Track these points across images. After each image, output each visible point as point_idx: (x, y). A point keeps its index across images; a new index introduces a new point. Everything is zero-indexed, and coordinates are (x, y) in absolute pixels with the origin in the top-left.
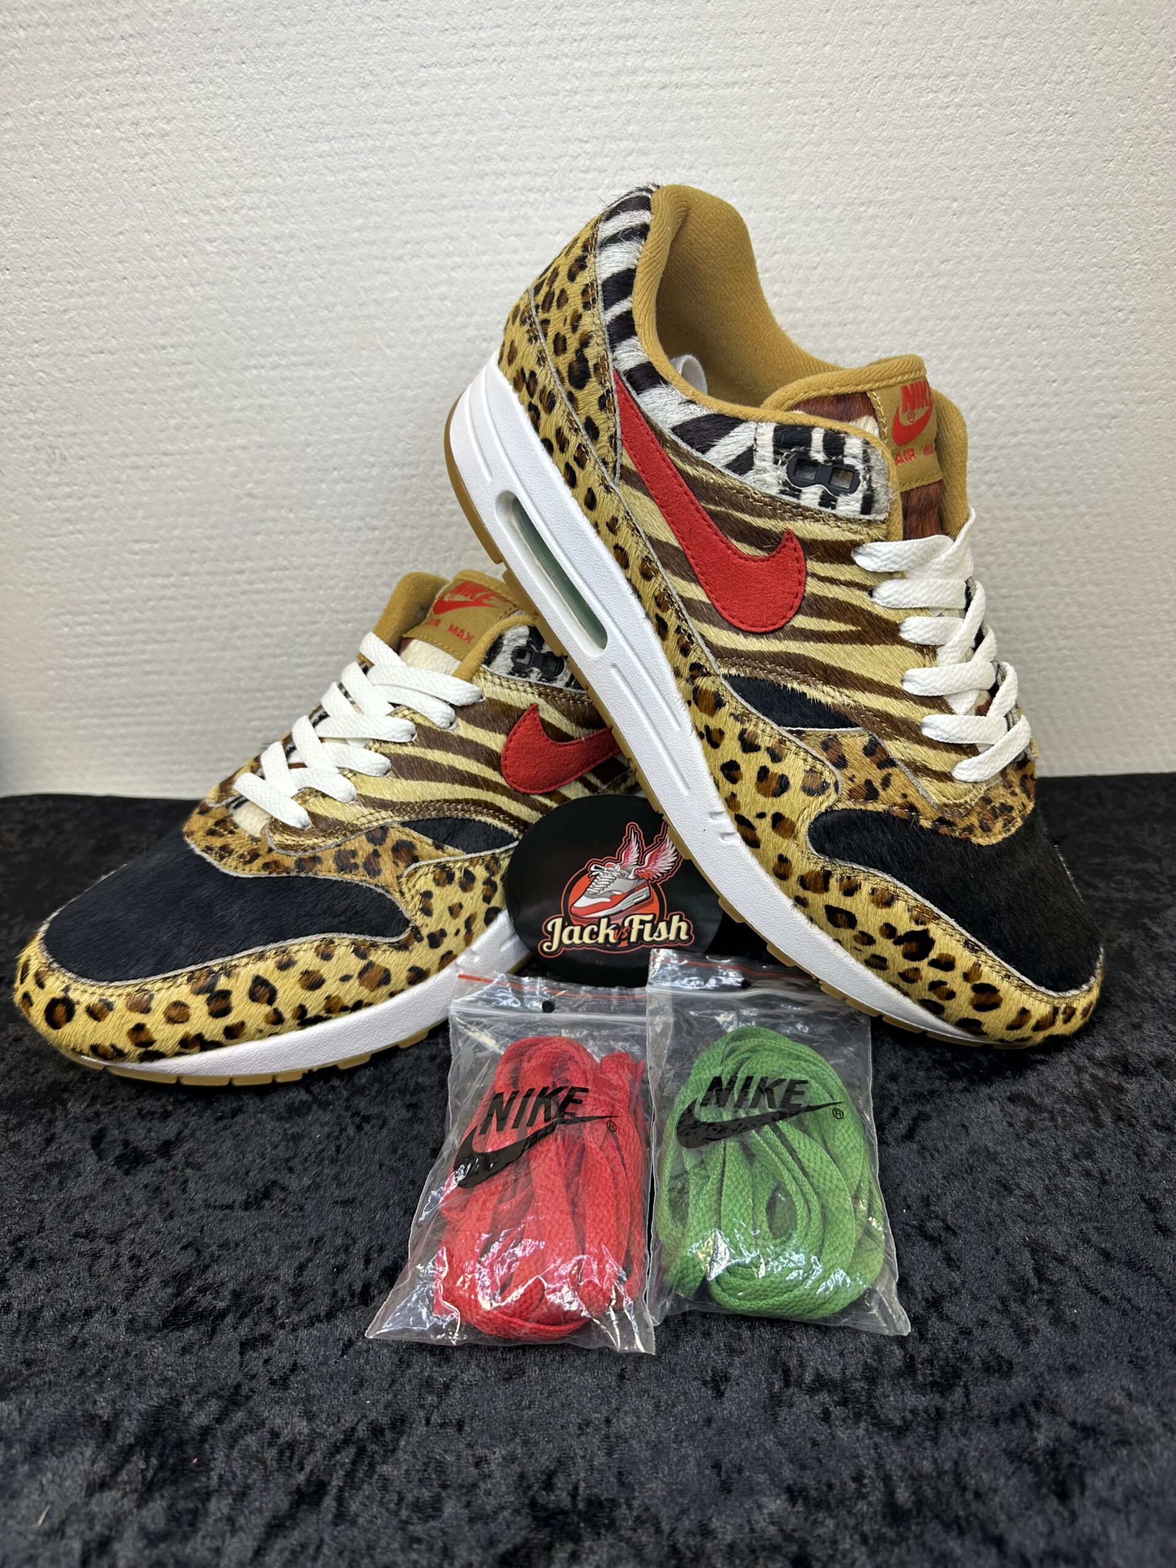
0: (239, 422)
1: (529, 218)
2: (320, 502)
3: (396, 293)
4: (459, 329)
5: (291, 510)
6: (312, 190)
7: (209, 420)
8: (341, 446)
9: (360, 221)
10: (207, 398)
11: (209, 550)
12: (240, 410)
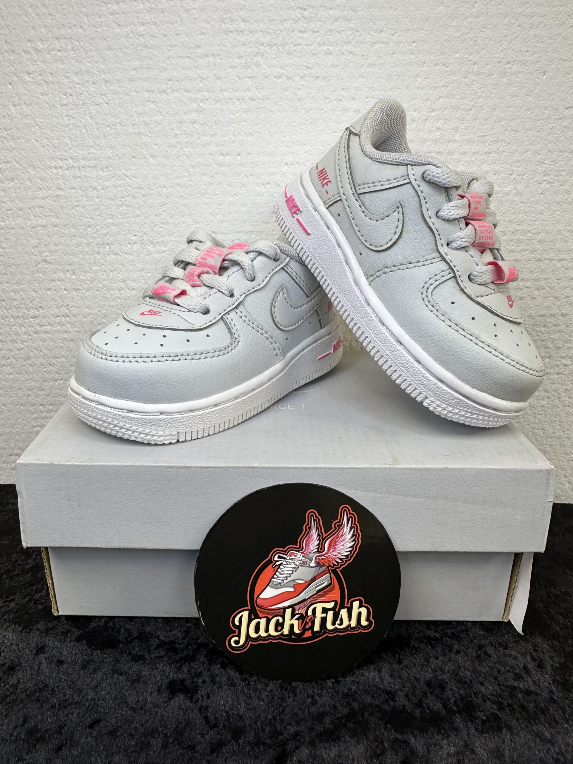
0: (42, 207)
1: (260, 64)
2: (94, 268)
3: (160, 117)
4: (204, 146)
5: (74, 274)
6: (104, 39)
7: (20, 205)
8: (113, 227)
9: (137, 63)
10: (19, 189)
11: (14, 300)
12: (43, 199)
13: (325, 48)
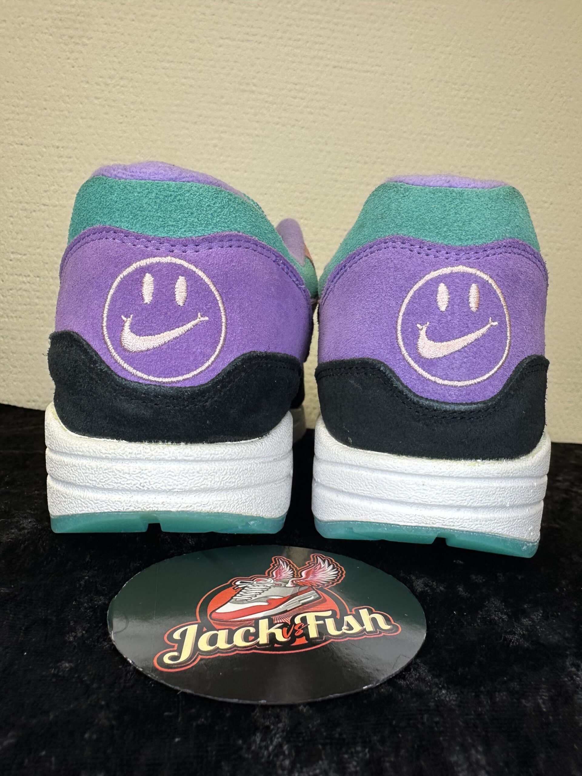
13: (308, 110)
